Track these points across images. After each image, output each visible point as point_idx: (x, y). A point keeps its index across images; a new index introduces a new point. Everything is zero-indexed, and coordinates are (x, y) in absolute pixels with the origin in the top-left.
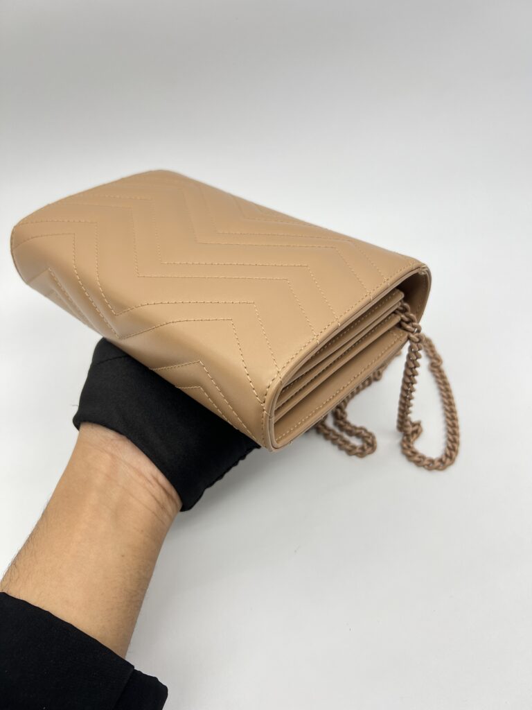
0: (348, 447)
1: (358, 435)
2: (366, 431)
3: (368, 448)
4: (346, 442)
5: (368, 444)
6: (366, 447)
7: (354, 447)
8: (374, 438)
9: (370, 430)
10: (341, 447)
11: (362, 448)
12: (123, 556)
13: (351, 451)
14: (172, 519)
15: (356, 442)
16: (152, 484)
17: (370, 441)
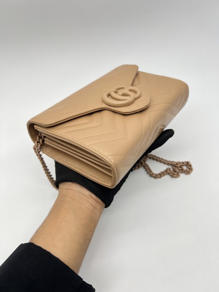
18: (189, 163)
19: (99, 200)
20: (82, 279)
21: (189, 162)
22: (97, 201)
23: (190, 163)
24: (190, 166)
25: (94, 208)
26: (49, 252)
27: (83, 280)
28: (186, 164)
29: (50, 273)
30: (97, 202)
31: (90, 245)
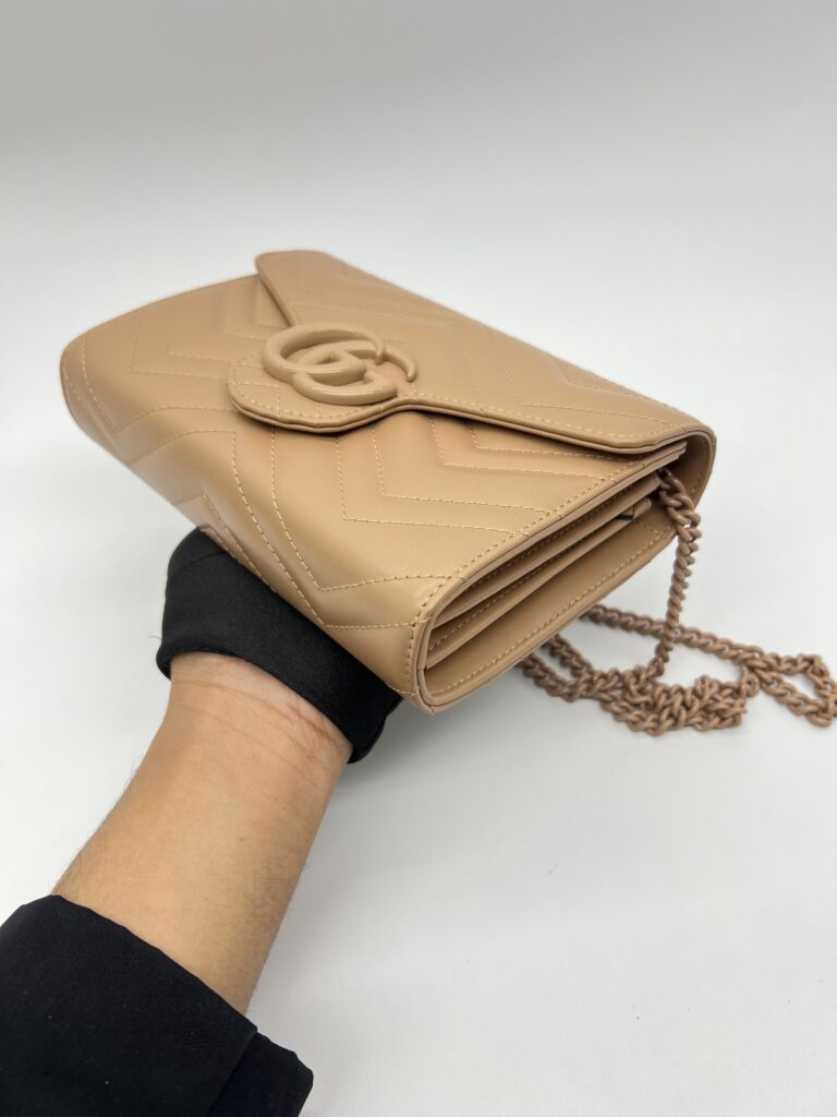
18: (817, 664)
19: (328, 726)
20: (255, 1028)
21: (820, 658)
22: (321, 731)
23: (821, 664)
24: (822, 673)
25: (308, 757)
26: (124, 928)
27: (259, 1031)
28: (805, 664)
29: (124, 1006)
30: (322, 733)
31: (293, 905)
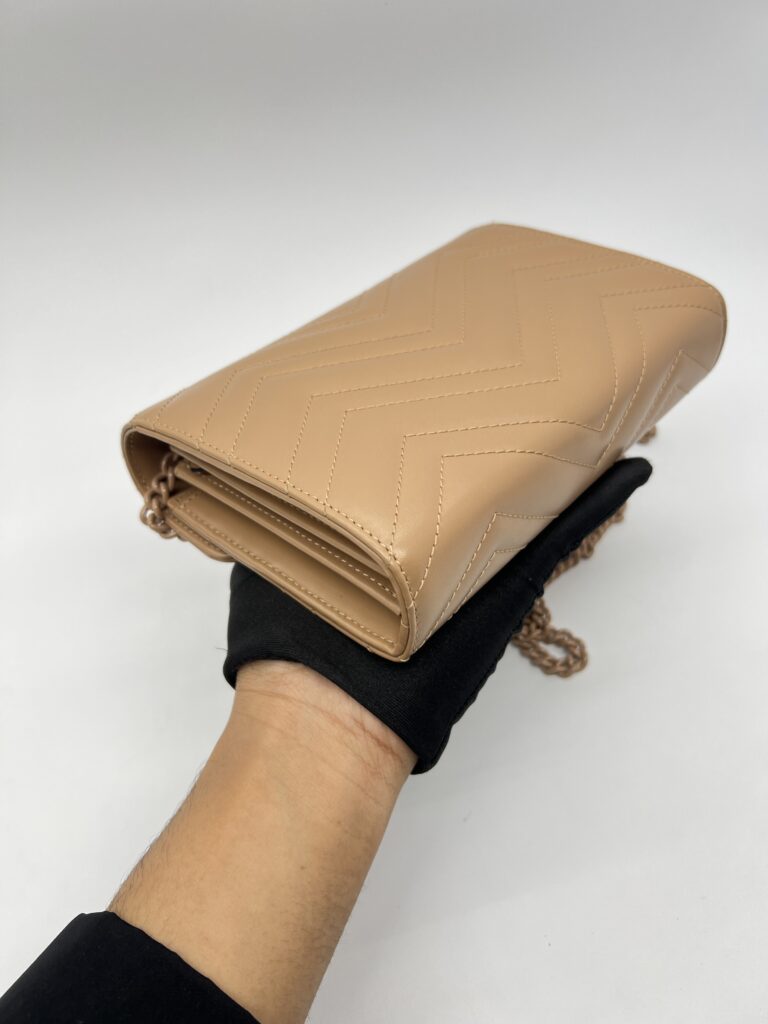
0: (545, 662)
1: (559, 643)
2: (570, 636)
3: (575, 663)
4: (544, 655)
5: (575, 656)
6: (571, 662)
7: (554, 662)
8: (582, 648)
9: (576, 634)
10: (534, 661)
11: (566, 663)
12: (302, 868)
13: (549, 668)
14: (396, 790)
15: (555, 653)
16: (354, 734)
17: (577, 652)
25: (372, 774)
